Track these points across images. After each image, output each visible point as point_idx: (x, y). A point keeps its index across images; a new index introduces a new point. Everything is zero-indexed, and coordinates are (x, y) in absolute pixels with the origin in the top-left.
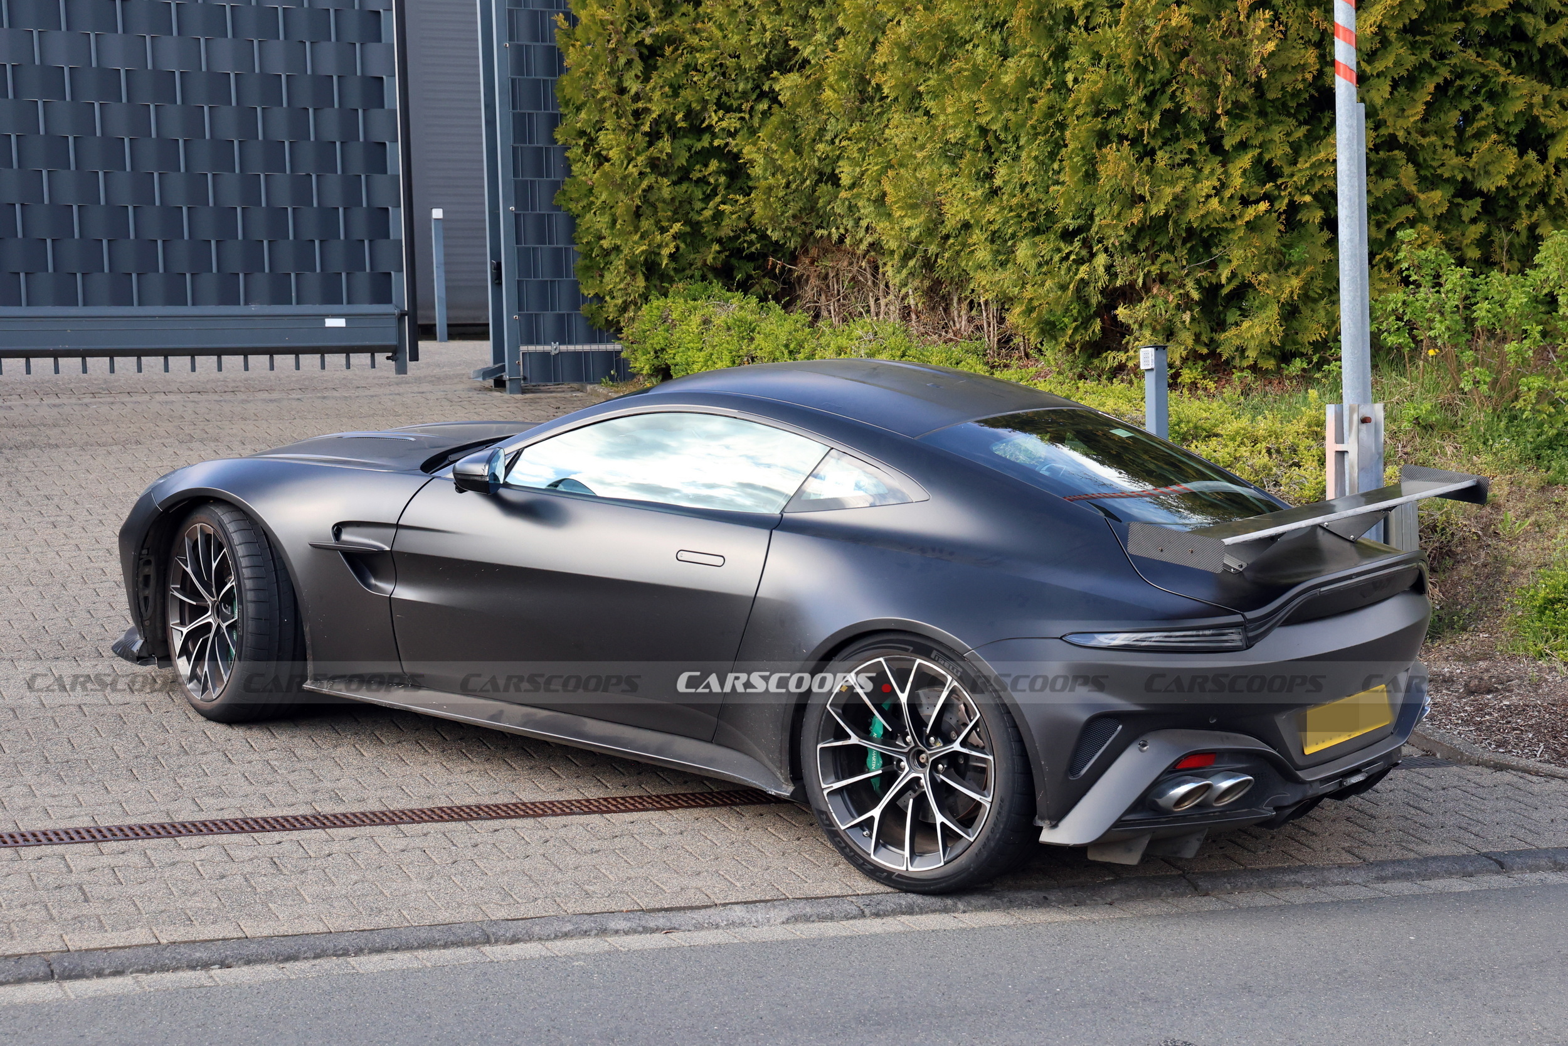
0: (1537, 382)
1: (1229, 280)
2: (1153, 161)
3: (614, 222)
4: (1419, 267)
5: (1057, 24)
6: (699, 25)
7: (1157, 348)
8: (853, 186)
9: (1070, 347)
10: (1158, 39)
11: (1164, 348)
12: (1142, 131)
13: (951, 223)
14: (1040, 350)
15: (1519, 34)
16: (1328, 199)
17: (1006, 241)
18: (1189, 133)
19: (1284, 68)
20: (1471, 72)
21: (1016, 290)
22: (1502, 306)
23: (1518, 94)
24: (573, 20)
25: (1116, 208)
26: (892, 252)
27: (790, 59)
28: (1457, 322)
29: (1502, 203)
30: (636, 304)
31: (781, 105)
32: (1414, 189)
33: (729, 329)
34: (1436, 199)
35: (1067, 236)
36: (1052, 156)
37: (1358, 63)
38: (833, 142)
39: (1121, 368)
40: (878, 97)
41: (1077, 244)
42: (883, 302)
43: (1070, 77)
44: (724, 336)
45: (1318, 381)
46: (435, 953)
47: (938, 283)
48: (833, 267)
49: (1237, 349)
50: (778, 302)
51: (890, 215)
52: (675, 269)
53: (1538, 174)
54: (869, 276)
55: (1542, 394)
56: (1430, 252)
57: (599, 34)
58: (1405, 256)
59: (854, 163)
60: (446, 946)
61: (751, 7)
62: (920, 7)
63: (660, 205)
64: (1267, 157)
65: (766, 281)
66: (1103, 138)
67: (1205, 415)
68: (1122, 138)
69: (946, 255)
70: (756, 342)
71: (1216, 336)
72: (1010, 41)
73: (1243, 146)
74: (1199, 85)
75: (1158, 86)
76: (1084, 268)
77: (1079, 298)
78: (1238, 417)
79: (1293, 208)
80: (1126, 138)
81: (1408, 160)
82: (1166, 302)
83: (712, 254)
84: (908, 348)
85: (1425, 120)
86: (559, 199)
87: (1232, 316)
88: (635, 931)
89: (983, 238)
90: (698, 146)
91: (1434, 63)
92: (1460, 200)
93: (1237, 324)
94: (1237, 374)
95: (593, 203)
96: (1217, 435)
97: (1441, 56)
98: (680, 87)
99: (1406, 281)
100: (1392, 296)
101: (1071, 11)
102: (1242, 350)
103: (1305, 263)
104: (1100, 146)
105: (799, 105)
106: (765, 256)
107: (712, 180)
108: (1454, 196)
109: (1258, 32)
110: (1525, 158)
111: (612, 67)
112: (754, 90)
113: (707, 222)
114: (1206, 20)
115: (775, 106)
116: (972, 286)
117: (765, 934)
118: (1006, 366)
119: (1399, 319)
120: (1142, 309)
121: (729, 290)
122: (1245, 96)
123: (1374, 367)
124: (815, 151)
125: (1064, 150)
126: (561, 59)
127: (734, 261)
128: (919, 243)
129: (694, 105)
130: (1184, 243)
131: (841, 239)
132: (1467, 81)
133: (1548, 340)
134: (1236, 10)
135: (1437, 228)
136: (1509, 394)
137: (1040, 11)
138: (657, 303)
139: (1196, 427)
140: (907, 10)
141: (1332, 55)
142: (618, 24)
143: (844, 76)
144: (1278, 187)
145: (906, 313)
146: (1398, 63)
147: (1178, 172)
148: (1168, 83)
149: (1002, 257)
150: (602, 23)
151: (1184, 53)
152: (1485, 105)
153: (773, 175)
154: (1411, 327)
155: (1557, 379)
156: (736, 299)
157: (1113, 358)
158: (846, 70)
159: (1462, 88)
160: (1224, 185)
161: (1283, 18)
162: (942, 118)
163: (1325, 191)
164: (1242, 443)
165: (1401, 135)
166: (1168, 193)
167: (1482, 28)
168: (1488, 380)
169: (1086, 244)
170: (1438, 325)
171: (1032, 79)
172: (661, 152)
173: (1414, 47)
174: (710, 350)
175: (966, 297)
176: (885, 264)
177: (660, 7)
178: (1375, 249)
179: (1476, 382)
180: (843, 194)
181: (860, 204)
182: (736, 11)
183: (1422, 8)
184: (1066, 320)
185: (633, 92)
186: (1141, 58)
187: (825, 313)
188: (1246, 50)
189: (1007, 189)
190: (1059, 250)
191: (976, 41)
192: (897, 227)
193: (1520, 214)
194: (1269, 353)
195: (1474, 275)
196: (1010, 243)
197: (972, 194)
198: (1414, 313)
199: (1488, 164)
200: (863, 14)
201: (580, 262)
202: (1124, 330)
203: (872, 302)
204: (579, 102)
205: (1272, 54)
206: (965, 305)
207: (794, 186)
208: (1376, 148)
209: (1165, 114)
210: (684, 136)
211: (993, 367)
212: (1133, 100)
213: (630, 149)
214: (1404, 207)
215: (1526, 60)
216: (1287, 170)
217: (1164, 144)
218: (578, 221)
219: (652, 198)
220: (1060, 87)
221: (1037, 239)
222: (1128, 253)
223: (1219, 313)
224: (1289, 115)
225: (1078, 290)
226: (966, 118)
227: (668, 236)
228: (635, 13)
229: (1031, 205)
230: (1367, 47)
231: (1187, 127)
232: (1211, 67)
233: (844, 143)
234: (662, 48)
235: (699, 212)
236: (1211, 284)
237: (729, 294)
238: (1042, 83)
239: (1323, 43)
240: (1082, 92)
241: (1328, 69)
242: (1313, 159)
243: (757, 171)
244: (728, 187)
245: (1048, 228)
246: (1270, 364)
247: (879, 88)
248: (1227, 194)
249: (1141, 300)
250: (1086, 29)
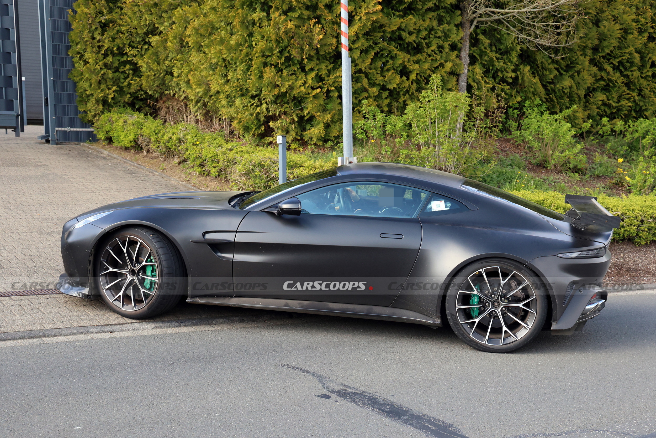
0: (405, 152)
1: (307, 114)
2: (282, 73)
3: (91, 85)
4: (369, 113)
5: (249, 25)
6: (122, 17)
7: (283, 136)
8: (178, 77)
9: (254, 135)
10: (283, 32)
11: (285, 136)
12: (278, 63)
13: (213, 91)
14: (244, 136)
15: (400, 38)
16: (339, 89)
17: (232, 98)
18: (294, 64)
19: (325, 45)
20: (385, 49)
21: (235, 115)
22: (395, 126)
23: (400, 57)
24: (75, 12)
25: (269, 88)
26: (192, 100)
27: (155, 31)
28: (380, 131)
29: (395, 93)
30: (99, 115)
31: (152, 47)
32: (367, 87)
33: (133, 125)
34: (374, 90)
35: (253, 97)
36: (248, 70)
37: (349, 45)
38: (171, 61)
39: (271, 143)
40: (187, 46)
41: (256, 100)
42: (189, 117)
43: (254, 43)
44: (132, 127)
45: (336, 149)
46: (25, 340)
47: (208, 111)
48: (171, 105)
49: (310, 138)
50: (151, 116)
51: (191, 87)
52: (114, 103)
53: (406, 84)
54: (184, 108)
55: (407, 156)
56: (372, 108)
57: (85, 18)
58: (364, 109)
59: (179, 68)
60: (29, 338)
61: (141, 12)
62: (202, 16)
63: (108, 80)
64: (320, 74)
65: (147, 108)
66: (265, 64)
67: (299, 159)
68: (271, 65)
69: (211, 102)
70: (143, 130)
71: (303, 133)
72: (233, 30)
73: (312, 70)
74: (297, 48)
75: (284, 48)
76: (259, 108)
77: (257, 118)
78: (310, 160)
79: (328, 91)
80: (273, 65)
81: (365, 77)
82: (286, 121)
83: (127, 98)
84: (198, 134)
85: (371, 64)
86: (70, 76)
87: (308, 127)
88: (99, 332)
89: (224, 97)
90: (122, 60)
91: (374, 46)
92: (382, 91)
93: (310, 129)
94: (309, 146)
95: (83, 78)
96: (303, 166)
97: (376, 44)
98: (115, 38)
99: (364, 117)
100: (360, 122)
101: (254, 20)
102: (311, 138)
103: (332, 110)
104: (264, 67)
105: (159, 47)
106: (147, 100)
107: (127, 72)
108: (380, 90)
109: (317, 32)
110: (402, 79)
111: (90, 30)
112: (142, 41)
113: (125, 86)
114: (300, 27)
115: (150, 47)
116: (220, 113)
117: (146, 332)
118: (232, 141)
119: (362, 129)
120: (278, 123)
121: (133, 111)
122: (313, 53)
123: (354, 145)
124: (164, 64)
125: (252, 68)
126: (70, 26)
127: (135, 101)
128: (201, 97)
129: (120, 45)
130: (292, 101)
131: (174, 95)
132: (384, 52)
133: (409, 138)
134: (310, 24)
135: (375, 100)
136: (397, 155)
137: (244, 20)
138: (107, 114)
139: (296, 163)
140: (197, 17)
141: (341, 41)
142: (92, 14)
143: (175, 38)
144: (323, 84)
145: (197, 121)
146: (362, 45)
147: (290, 77)
148: (287, 47)
149: (231, 104)
150: (86, 14)
151: (292, 37)
152: (390, 60)
153: (150, 71)
154: (366, 132)
155: (412, 151)
156: (136, 114)
157: (268, 139)
158: (176, 36)
159: (382, 54)
160: (305, 83)
161: (325, 28)
162: (210, 55)
163: (339, 86)
164: (311, 169)
165: (363, 69)
166: (287, 84)
167: (389, 35)
168: (390, 150)
169: (259, 100)
170: (374, 132)
171: (241, 43)
172: (108, 61)
173: (367, 40)
174: (126, 132)
175: (218, 117)
176: (190, 104)
177: (108, 9)
178: (355, 106)
179: (386, 151)
180: (175, 79)
181: (181, 83)
182: (136, 13)
183: (370, 27)
184: (252, 126)
185: (98, 39)
186: (278, 38)
187: (168, 121)
188: (313, 37)
189: (232, 80)
190: (250, 102)
191: (222, 29)
192: (194, 92)
193: (401, 97)
194: (320, 139)
195: (386, 116)
196: (233, 99)
197: (220, 81)
198: (367, 128)
199: (390, 80)
200: (182, 17)
201: (78, 99)
202: (272, 130)
203: (185, 117)
204: (77, 42)
205: (321, 40)
206: (218, 119)
207: (157, 76)
208: (355, 73)
209: (286, 57)
210: (117, 56)
211: (227, 141)
212: (275, 52)
213: (96, 59)
214: (364, 93)
215: (402, 46)
216: (326, 79)
217: (286, 68)
218: (77, 84)
219: (105, 77)
220: (251, 46)
221: (243, 98)
222: (273, 104)
223: (304, 125)
224: (327, 60)
225: (257, 116)
226: (218, 55)
227: (111, 91)
228: (98, 11)
229: (241, 86)
230: (352, 39)
231: (293, 62)
232: (301, 42)
233: (175, 62)
234: (109, 24)
235: (123, 83)
236: (301, 116)
237: (133, 112)
238: (244, 45)
239: (338, 37)
240: (258, 49)
241: (339, 46)
242: (335, 75)
243: (144, 69)
244: (133, 75)
245: (246, 94)
246: (320, 143)
247: (187, 43)
248: (307, 85)
249: (278, 120)
250: (259, 27)
